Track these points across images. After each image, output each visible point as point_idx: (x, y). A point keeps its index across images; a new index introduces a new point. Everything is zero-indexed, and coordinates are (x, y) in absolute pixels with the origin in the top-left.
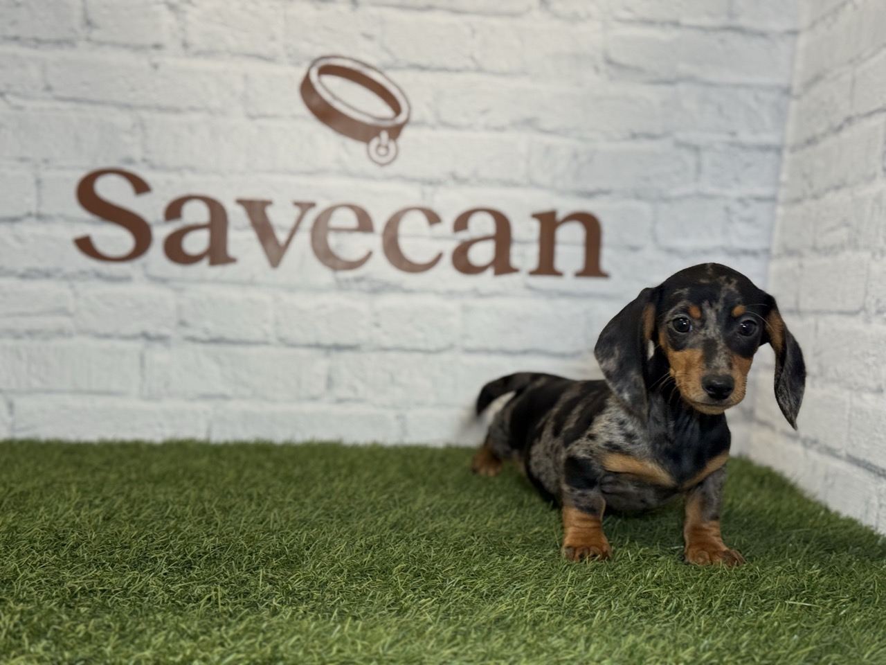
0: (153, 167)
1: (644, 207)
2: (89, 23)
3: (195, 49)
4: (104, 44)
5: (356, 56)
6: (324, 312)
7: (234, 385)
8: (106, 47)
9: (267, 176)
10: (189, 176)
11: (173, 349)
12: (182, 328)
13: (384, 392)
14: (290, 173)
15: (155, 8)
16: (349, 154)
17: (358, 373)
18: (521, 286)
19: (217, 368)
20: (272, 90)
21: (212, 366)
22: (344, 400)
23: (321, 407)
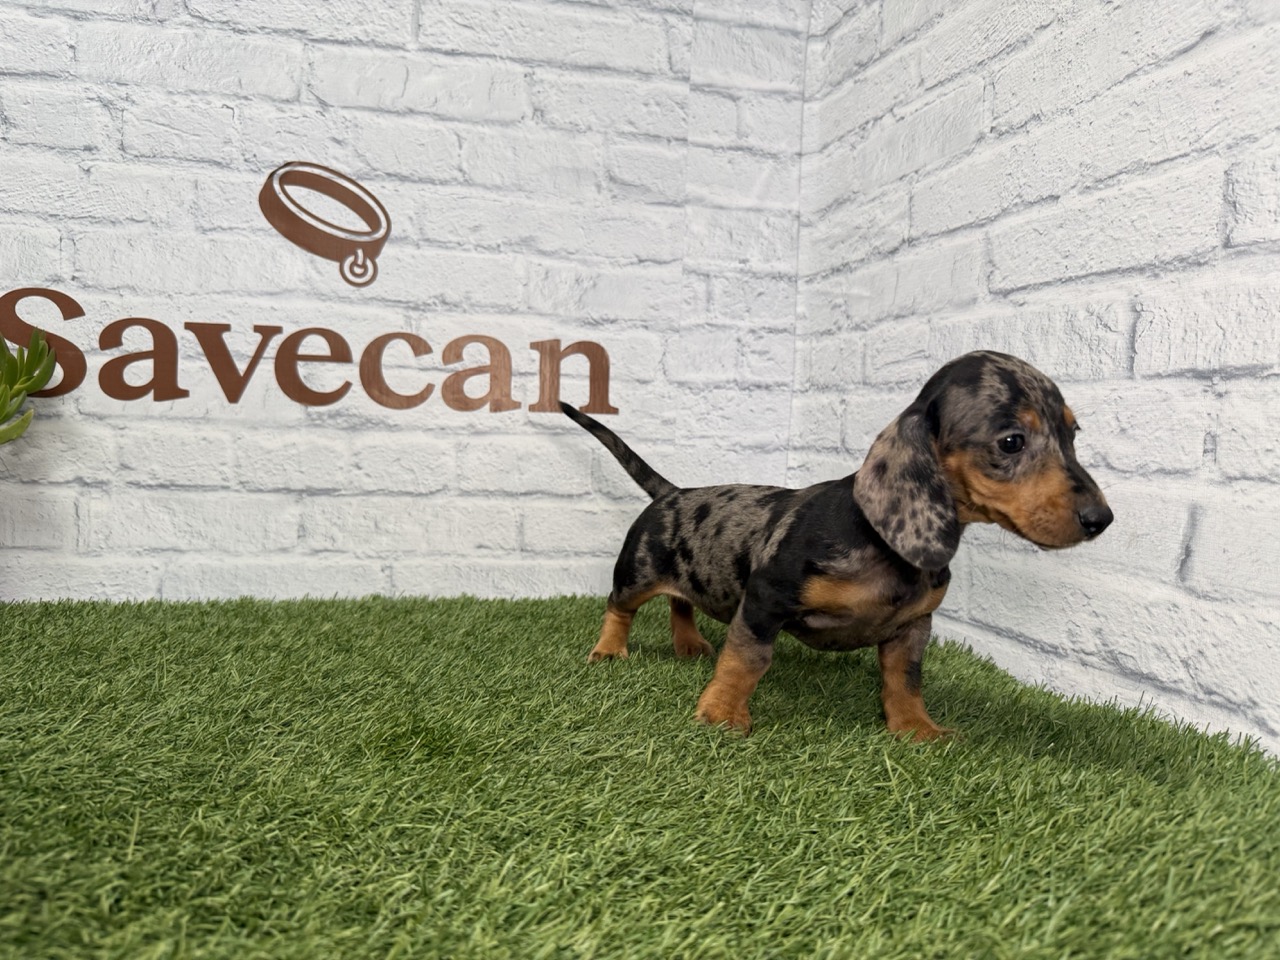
0: (86, 286)
1: (654, 338)
2: (5, 120)
3: (135, 153)
4: (25, 145)
5: (325, 164)
6: (294, 451)
7: (188, 537)
8: (25, 149)
9: (222, 296)
10: (128, 296)
11: (114, 496)
12: (123, 473)
13: (367, 541)
14: (250, 294)
15: (87, 105)
16: (319, 272)
17: (335, 520)
18: (522, 422)
19: (167, 517)
20: (227, 200)
21: (161, 515)
22: (321, 551)
23: (293, 559)
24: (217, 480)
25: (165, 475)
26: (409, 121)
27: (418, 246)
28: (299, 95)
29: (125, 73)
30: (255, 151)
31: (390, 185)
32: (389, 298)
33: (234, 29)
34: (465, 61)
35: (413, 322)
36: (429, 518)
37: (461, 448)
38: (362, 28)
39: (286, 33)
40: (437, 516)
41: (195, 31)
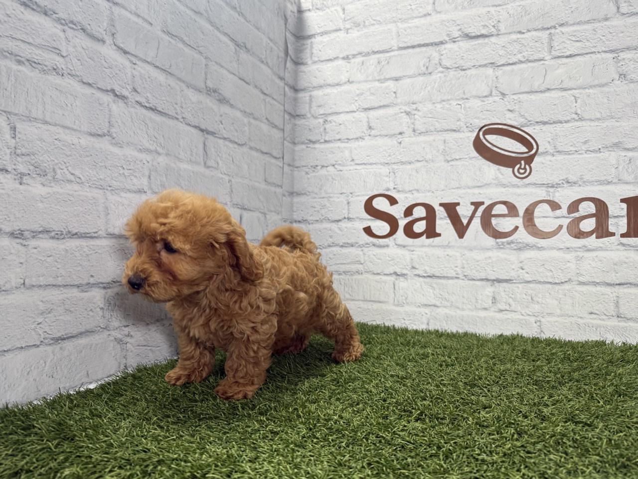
0: (399, 191)
2: (370, 128)
3: (419, 132)
4: (377, 136)
5: (505, 122)
6: (490, 261)
7: (440, 300)
8: (377, 138)
9: (456, 190)
10: (416, 194)
11: (409, 281)
12: (413, 270)
13: (527, 307)
14: (469, 188)
15: (400, 115)
16: (502, 174)
17: (511, 295)
18: (616, 244)
19: (431, 291)
20: (458, 146)
21: (429, 290)
22: (504, 311)
23: (490, 314)
24: (453, 274)
25: (430, 272)
26: (547, 94)
27: (553, 155)
28: (491, 93)
29: (416, 98)
30: (471, 122)
31: (538, 127)
32: (537, 183)
33: (461, 70)
34: (578, 58)
35: (551, 194)
36: (560, 296)
37: (579, 259)
38: (521, 55)
39: (485, 66)
40: (565, 295)
41: (444, 74)
